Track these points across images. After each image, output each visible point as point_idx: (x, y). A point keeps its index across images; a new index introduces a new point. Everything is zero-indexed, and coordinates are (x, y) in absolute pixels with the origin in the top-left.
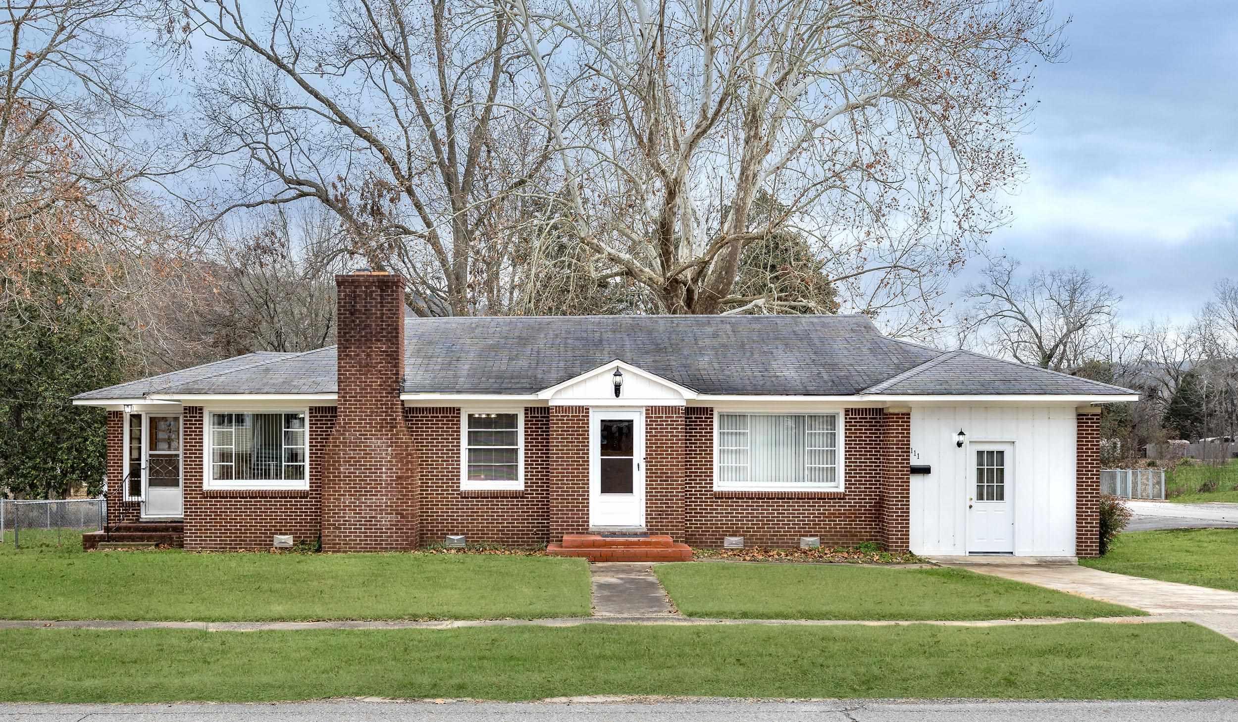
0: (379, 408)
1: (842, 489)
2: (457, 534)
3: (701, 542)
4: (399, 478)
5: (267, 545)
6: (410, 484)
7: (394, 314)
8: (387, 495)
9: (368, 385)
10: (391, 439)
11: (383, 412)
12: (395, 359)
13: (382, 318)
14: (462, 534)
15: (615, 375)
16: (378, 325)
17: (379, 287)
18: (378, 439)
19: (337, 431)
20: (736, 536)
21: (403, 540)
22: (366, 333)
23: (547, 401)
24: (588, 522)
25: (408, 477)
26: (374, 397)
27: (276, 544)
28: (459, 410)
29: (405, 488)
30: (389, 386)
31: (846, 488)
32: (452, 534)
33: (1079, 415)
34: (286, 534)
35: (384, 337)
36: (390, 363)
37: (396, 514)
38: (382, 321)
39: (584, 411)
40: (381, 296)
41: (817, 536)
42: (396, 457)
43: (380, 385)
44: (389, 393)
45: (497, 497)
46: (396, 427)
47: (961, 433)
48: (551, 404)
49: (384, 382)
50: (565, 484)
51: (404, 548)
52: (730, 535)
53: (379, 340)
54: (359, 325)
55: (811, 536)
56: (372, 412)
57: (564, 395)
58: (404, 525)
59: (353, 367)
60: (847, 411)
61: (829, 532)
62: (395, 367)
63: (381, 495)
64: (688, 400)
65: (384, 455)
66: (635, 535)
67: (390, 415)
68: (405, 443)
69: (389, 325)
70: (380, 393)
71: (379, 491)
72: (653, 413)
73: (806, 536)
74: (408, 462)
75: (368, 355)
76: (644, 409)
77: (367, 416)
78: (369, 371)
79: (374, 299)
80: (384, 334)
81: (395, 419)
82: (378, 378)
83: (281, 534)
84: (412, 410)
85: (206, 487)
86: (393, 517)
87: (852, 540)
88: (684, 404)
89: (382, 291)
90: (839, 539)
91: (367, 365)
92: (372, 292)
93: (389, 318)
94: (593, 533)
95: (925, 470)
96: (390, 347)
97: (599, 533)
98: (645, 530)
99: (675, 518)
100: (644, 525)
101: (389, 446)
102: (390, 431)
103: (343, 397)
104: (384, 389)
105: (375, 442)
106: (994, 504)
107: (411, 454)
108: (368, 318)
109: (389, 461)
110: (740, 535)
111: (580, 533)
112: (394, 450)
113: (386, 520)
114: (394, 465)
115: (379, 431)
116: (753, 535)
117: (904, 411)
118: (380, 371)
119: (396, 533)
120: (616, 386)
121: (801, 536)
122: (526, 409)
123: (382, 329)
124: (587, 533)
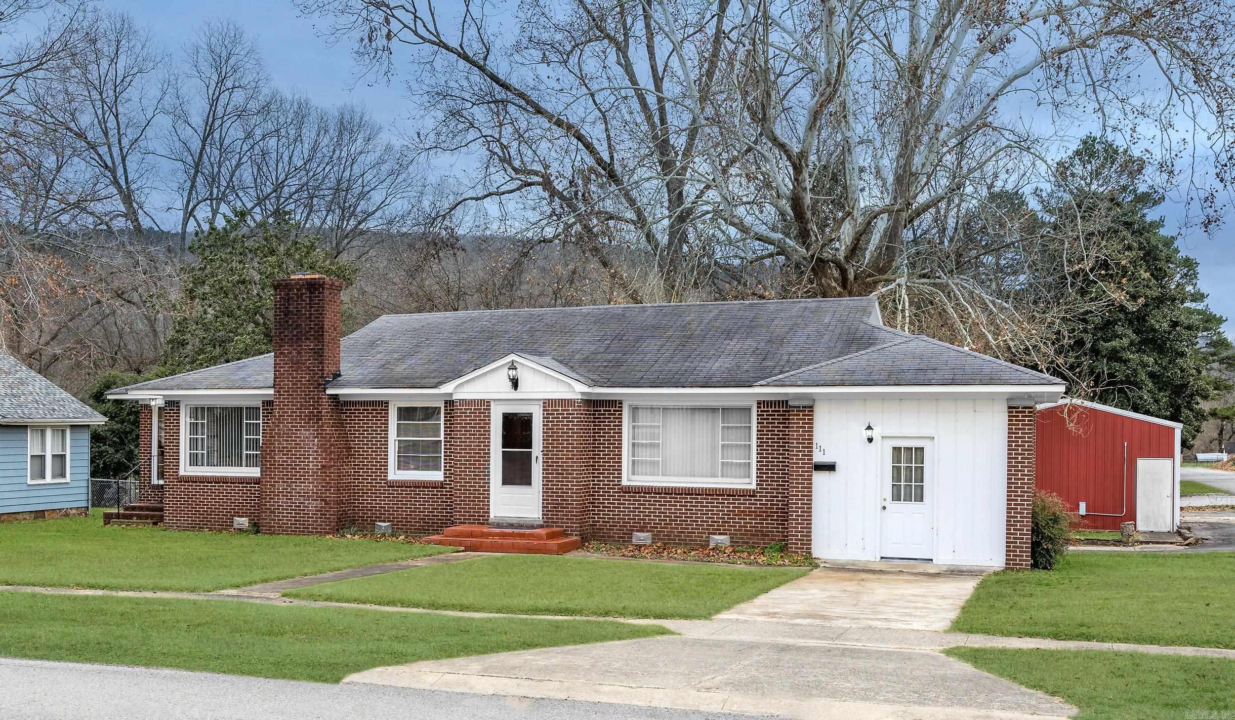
0: (307, 402)
1: (753, 486)
2: (384, 521)
3: (609, 537)
4: (323, 467)
5: (225, 526)
6: (332, 473)
7: (321, 314)
8: (313, 483)
9: (299, 381)
10: (317, 430)
11: (311, 405)
12: (321, 356)
13: (311, 318)
14: (389, 521)
15: (511, 369)
16: (307, 325)
17: (307, 289)
18: (307, 430)
19: (273, 423)
20: (643, 531)
21: (327, 525)
22: (298, 332)
23: (451, 394)
24: (489, 512)
25: (331, 466)
26: (304, 391)
27: (235, 526)
28: (388, 403)
29: (328, 476)
30: (316, 381)
31: (757, 485)
32: (380, 521)
33: (1010, 408)
34: (242, 516)
35: (312, 335)
36: (316, 360)
37: (321, 500)
38: (311, 321)
39: (485, 404)
40: (310, 297)
41: (726, 534)
42: (320, 448)
43: (309, 381)
44: (316, 388)
45: (419, 487)
46: (321, 420)
47: (869, 428)
48: (455, 397)
49: (312, 378)
50: (467, 475)
51: (327, 533)
52: (637, 531)
53: (307, 339)
54: (291, 325)
55: (720, 534)
56: (302, 405)
57: (465, 389)
58: (327, 511)
59: (286, 364)
60: (759, 404)
61: (739, 530)
62: (321, 363)
63: (308, 482)
65: (311, 445)
66: (531, 526)
67: (316, 408)
68: (329, 434)
69: (316, 325)
70: (308, 388)
71: (307, 479)
72: (548, 404)
73: (715, 534)
74: (331, 452)
75: (299, 353)
76: (541, 402)
77: (297, 409)
78: (299, 367)
79: (305, 300)
80: (312, 333)
81: (321, 412)
82: (306, 374)
83: (239, 516)
84: (346, 403)
85: (182, 472)
86: (319, 503)
87: (764, 540)
88: (579, 397)
89: (311, 293)
90: (750, 539)
91: (298, 362)
92: (303, 294)
93: (316, 317)
94: (493, 524)
95: (830, 467)
96: (316, 345)
97: (498, 526)
98: (541, 522)
99: (570, 512)
100: (540, 517)
101: (316, 437)
102: (316, 423)
103: (279, 392)
104: (311, 384)
105: (304, 433)
106: (913, 506)
107: (333, 445)
108: (299, 318)
109: (316, 451)
110: (648, 531)
111: (481, 523)
112: (320, 441)
113: (313, 505)
114: (319, 455)
115: (308, 423)
116: (660, 532)
117: (805, 403)
118: (309, 367)
119: (321, 518)
120: (511, 379)
121: (709, 534)
122: (446, 402)
123: (311, 328)
124: (488, 524)
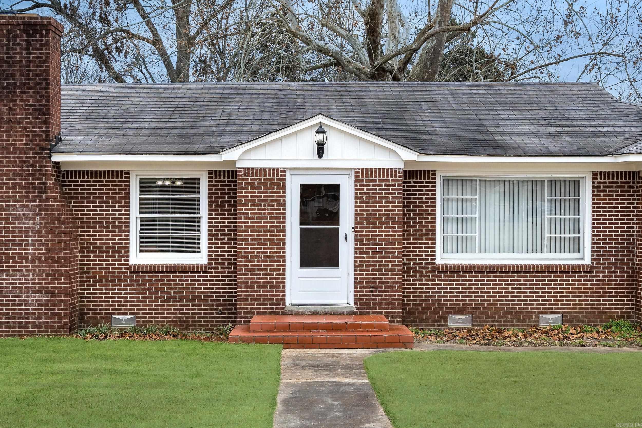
0: (24, 171)
1: (588, 261)
2: (125, 314)
3: (421, 321)
4: (49, 251)
6: (63, 258)
7: (44, 62)
8: (34, 271)
9: (11, 144)
10: (40, 206)
11: (30, 175)
12: (45, 114)
13: (29, 66)
14: (131, 314)
15: (317, 132)
16: (23, 75)
17: (24, 31)
18: (23, 206)
20: (462, 314)
21: (55, 322)
22: (9, 84)
23: (234, 162)
24: (284, 300)
25: (61, 250)
26: (19, 158)
28: (128, 173)
29: (57, 262)
30: (38, 145)
31: (593, 260)
32: (119, 314)
35: (31, 88)
36: (38, 118)
37: (46, 292)
38: (29, 71)
39: (279, 174)
40: (27, 41)
42: (44, 228)
43: (26, 144)
44: (36, 153)
45: (174, 273)
46: (46, 192)
48: (238, 165)
49: (31, 141)
50: (255, 257)
51: (56, 332)
53: (24, 93)
56: (15, 175)
57: (254, 155)
58: (55, 305)
60: (595, 175)
61: (573, 308)
62: (45, 123)
63: (27, 271)
64: (406, 162)
65: (30, 225)
66: (341, 313)
67: (38, 179)
68: (57, 210)
69: (37, 75)
70: (25, 153)
71: (25, 266)
72: (363, 175)
73: (546, 313)
74: (60, 233)
75: (11, 110)
76: (352, 172)
77: (9, 179)
78: (12, 128)
79: (19, 45)
80: (31, 85)
81: (45, 184)
82: (23, 136)
84: (70, 173)
86: (43, 296)
87: (600, 317)
88: (402, 166)
89: (28, 35)
91: (9, 121)
92: (16, 37)
93: (37, 66)
94: (290, 313)
96: (38, 101)
97: (297, 313)
98: (354, 309)
99: (390, 296)
100: (352, 303)
101: (38, 214)
102: (38, 197)
104: (30, 149)
105: (19, 210)
107: (63, 224)
108: (10, 66)
109: (37, 232)
110: (468, 313)
111: (274, 313)
112: (43, 219)
113: (33, 299)
114: (43, 236)
115: (25, 197)
118: (26, 128)
119: (45, 314)
120: (318, 144)
121: (539, 313)
122: (210, 173)
123: (29, 79)
124: (283, 313)
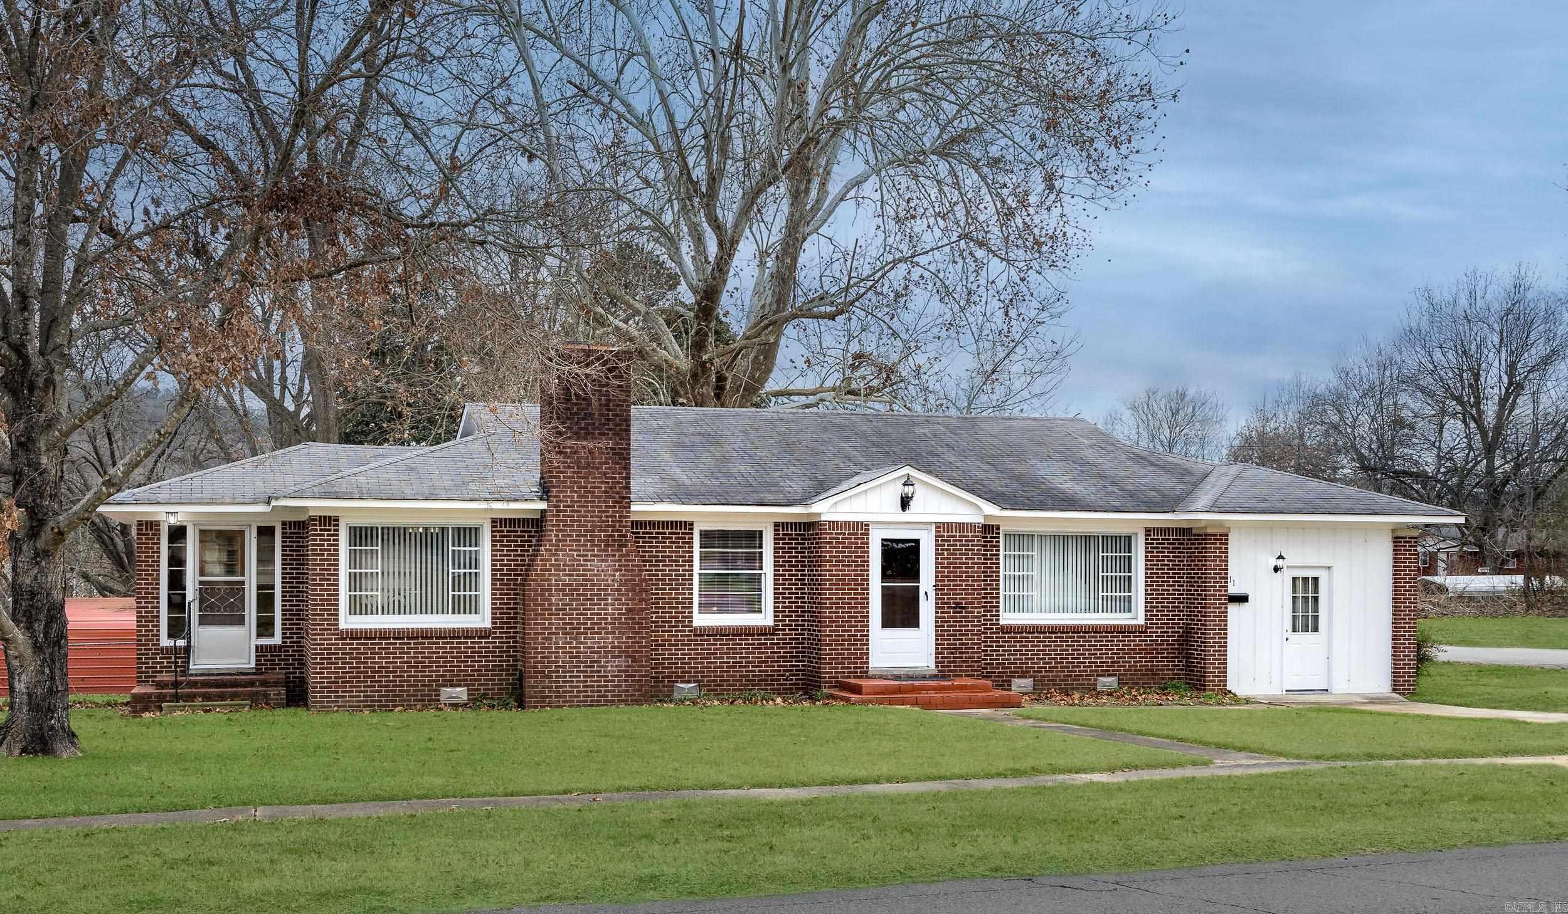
0: (603, 521)
1: (1141, 621)
2: (689, 682)
4: (629, 610)
5: (431, 701)
6: (645, 619)
7: (624, 401)
8: (614, 633)
9: (590, 492)
10: (620, 561)
11: (609, 526)
12: (625, 459)
13: (608, 405)
14: (695, 682)
15: (905, 485)
16: (602, 415)
18: (603, 561)
19: (546, 550)
20: (1025, 677)
21: (635, 690)
22: (587, 424)
23: (819, 514)
24: (868, 663)
25: (642, 610)
26: (597, 507)
27: (443, 698)
28: (692, 524)
29: (638, 623)
30: (617, 493)
31: (1147, 619)
32: (682, 682)
33: (1395, 538)
34: (460, 686)
35: (610, 430)
36: (618, 463)
37: (626, 657)
38: (609, 410)
39: (863, 528)
40: (607, 377)
41: (1115, 675)
42: (625, 584)
43: (605, 492)
44: (617, 502)
45: (741, 635)
46: (626, 546)
47: (1281, 557)
48: (823, 518)
49: (611, 488)
50: (839, 617)
51: (636, 701)
52: (1019, 677)
53: (604, 434)
54: (576, 413)
55: (1109, 675)
56: (594, 526)
57: (840, 508)
58: (636, 671)
59: (569, 467)
60: (1148, 531)
61: (1128, 670)
62: (625, 468)
63: (606, 633)
64: (986, 516)
65: (610, 582)
66: (924, 677)
67: (618, 531)
68: (637, 566)
69: (617, 415)
70: (605, 502)
71: (604, 628)
72: (944, 530)
73: (1104, 676)
74: (642, 591)
75: (589, 453)
76: (934, 526)
77: (587, 531)
78: (590, 474)
80: (611, 426)
81: (625, 536)
82: (602, 483)
83: (452, 686)
84: (644, 524)
85: (343, 625)
86: (622, 662)
87: (1154, 679)
88: (982, 520)
90: (1140, 679)
91: (588, 466)
93: (618, 405)
94: (874, 677)
95: (1242, 599)
96: (618, 444)
97: (881, 677)
98: (936, 672)
99: (970, 657)
100: (933, 666)
101: (617, 570)
102: (618, 550)
103: (555, 506)
104: (610, 497)
105: (597, 565)
106: (1310, 636)
107: (645, 580)
109: (617, 590)
110: (1030, 677)
111: (859, 675)
112: (624, 575)
113: (613, 665)
114: (623, 595)
115: (604, 551)
116: (1043, 676)
117: (1222, 531)
118: (605, 474)
119: (626, 681)
120: (902, 498)
121: (1097, 676)
122: (777, 525)
123: (608, 420)
124: (867, 677)
